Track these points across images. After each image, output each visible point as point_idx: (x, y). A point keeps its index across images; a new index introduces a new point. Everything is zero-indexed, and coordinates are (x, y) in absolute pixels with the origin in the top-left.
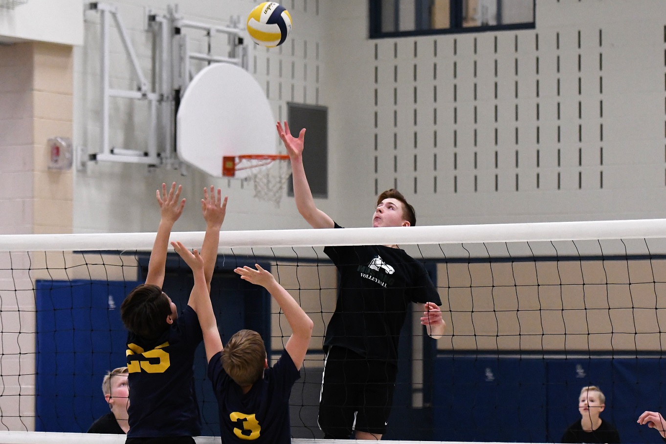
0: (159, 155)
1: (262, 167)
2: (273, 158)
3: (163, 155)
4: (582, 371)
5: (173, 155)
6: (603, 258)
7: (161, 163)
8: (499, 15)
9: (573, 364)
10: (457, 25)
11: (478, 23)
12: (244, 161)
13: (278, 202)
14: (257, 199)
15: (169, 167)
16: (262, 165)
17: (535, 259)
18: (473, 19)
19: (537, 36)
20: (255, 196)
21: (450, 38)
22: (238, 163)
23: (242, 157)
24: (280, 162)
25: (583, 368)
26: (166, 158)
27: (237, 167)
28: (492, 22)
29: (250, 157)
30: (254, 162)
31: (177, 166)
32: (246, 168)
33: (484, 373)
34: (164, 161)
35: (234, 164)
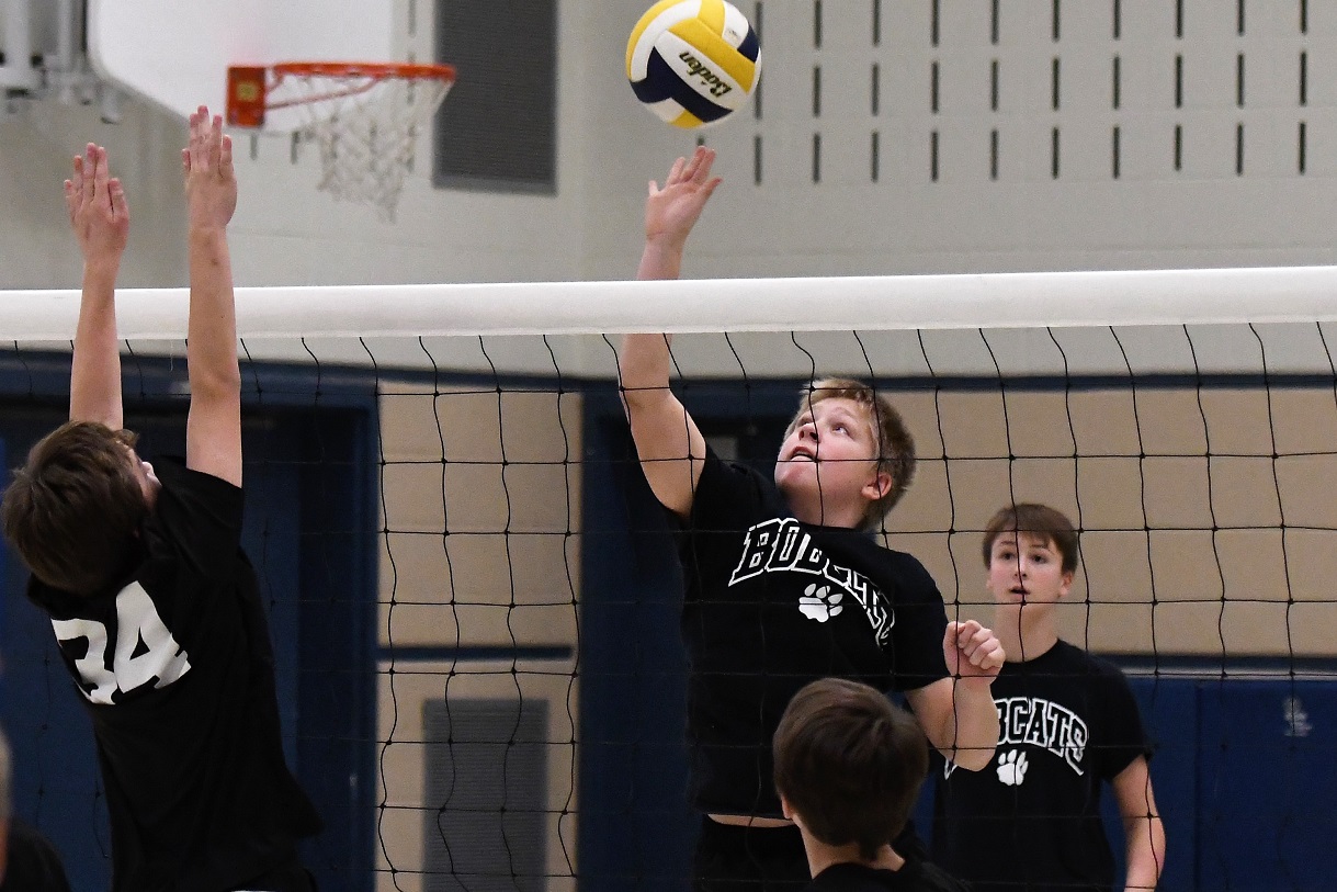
0: (36, 61)
1: (342, 99)
2: (378, 72)
3: (49, 60)
4: (1302, 716)
5: (79, 61)
7: (44, 84)
12: (290, 80)
13: (389, 203)
14: (327, 195)
15: (66, 97)
16: (343, 94)
20: (322, 187)
22: (273, 88)
23: (283, 69)
24: (412, 85)
25: (1305, 708)
26: (58, 70)
27: (272, 97)
29: (306, 69)
30: (321, 84)
31: (88, 94)
32: (295, 103)
34: (51, 78)
35: (263, 90)
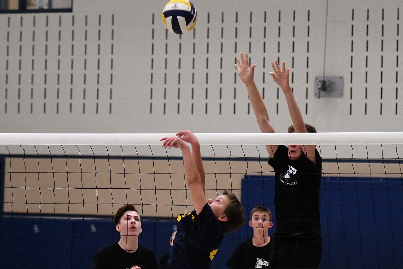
6: (109, 157)
8: (50, 3)
9: (89, 223)
10: (23, 8)
11: (37, 7)
17: (66, 157)
18: (34, 5)
19: (73, 17)
21: (19, 16)
28: (46, 7)
33: (33, 227)
